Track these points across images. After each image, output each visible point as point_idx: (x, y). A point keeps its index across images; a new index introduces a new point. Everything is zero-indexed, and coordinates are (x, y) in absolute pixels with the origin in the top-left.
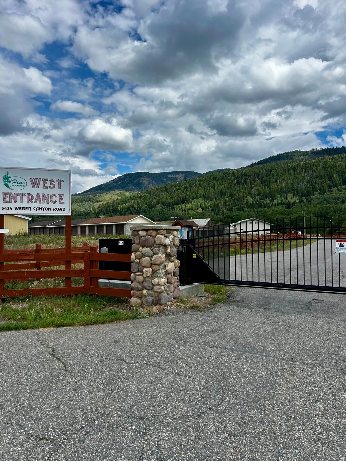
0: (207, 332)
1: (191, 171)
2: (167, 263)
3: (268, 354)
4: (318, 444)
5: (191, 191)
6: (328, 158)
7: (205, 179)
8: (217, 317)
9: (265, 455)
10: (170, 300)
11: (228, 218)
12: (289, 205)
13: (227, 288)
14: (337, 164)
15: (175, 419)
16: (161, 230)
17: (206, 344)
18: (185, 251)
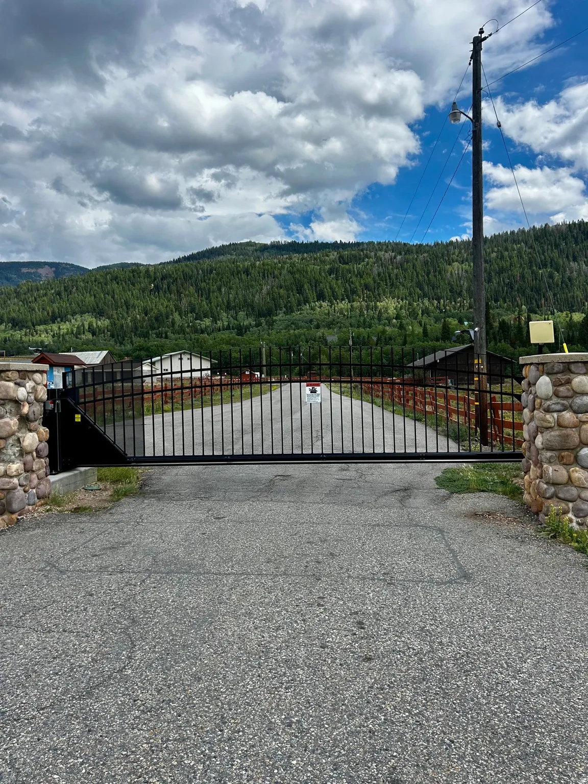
0: (104, 549)
1: (68, 262)
2: (22, 433)
3: (207, 570)
4: (280, 691)
5: (68, 300)
6: (296, 257)
7: (96, 278)
8: (121, 521)
9: (202, 728)
10: (31, 502)
11: (140, 350)
12: (241, 330)
13: (140, 471)
14: (308, 268)
15: (43, 709)
16: (8, 373)
17: (102, 569)
18: (58, 410)
